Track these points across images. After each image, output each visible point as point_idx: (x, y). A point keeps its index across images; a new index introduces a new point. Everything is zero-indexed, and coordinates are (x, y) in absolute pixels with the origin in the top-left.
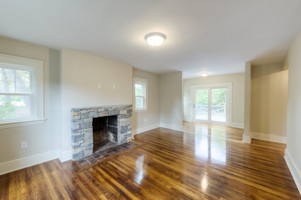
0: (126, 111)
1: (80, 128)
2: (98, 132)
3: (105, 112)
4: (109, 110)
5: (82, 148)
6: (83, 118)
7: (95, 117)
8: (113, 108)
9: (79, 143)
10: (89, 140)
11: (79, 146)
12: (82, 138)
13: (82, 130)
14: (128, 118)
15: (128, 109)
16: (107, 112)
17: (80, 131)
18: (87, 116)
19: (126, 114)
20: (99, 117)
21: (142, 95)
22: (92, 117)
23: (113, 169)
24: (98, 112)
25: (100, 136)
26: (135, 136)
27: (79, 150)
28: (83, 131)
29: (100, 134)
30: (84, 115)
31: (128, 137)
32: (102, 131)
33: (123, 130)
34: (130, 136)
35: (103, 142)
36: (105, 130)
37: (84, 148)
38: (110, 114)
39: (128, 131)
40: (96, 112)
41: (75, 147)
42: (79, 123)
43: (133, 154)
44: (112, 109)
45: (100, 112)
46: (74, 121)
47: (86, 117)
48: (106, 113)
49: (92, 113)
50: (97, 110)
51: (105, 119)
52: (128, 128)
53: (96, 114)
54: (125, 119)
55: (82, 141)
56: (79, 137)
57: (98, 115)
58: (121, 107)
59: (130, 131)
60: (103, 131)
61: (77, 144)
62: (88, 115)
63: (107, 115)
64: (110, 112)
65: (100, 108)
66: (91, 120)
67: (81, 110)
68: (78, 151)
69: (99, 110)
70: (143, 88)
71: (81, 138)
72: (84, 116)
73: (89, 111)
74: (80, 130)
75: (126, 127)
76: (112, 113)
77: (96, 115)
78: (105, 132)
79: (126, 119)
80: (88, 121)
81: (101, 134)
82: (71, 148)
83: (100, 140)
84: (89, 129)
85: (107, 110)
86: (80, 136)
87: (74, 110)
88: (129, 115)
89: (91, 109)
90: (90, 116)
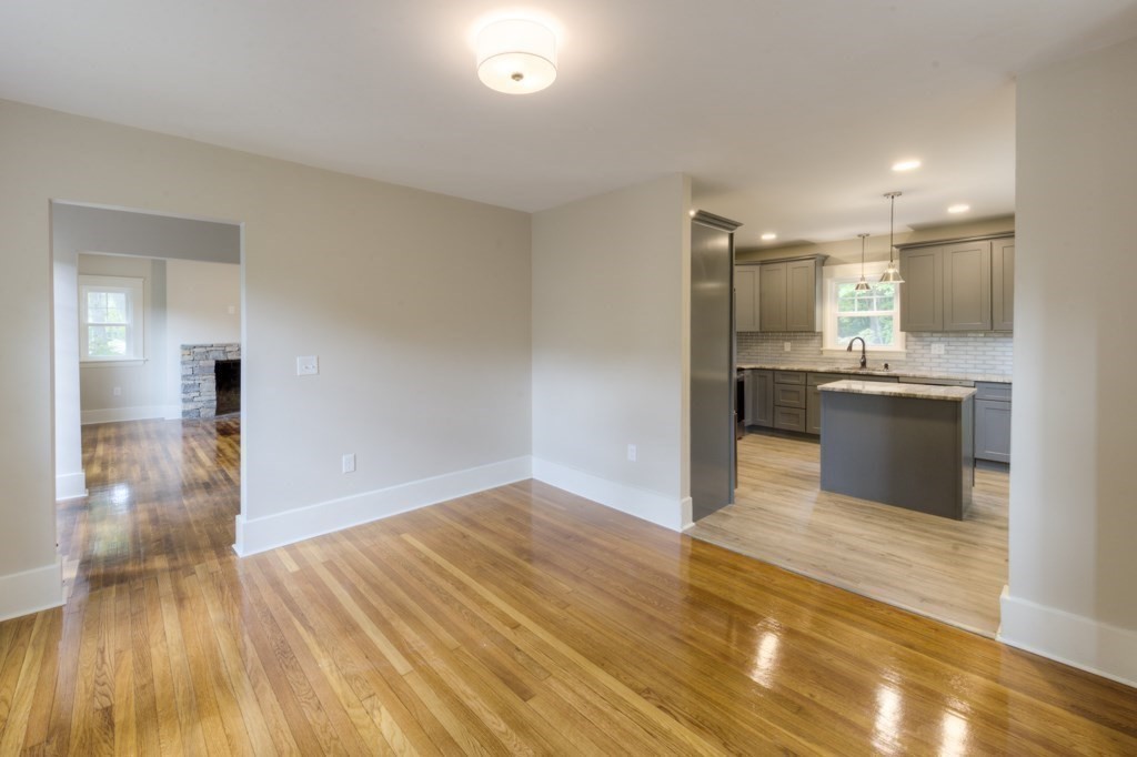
1: (193, 373)
5: (197, 404)
7: (218, 360)
9: (190, 396)
11: (192, 400)
12: (196, 389)
13: (197, 377)
20: (227, 360)
22: (214, 360)
24: (225, 352)
27: (191, 406)
28: (198, 380)
30: (200, 355)
37: (200, 405)
40: (221, 352)
41: (184, 401)
45: (230, 351)
46: (183, 363)
47: (202, 358)
49: (215, 353)
50: (222, 349)
55: (197, 394)
56: (191, 387)
57: (225, 357)
61: (187, 397)
62: (207, 355)
65: (231, 345)
66: (214, 364)
67: (194, 347)
69: (228, 349)
73: (208, 349)
77: (219, 356)
80: (206, 364)
82: (180, 402)
86: (194, 385)
87: (184, 347)
89: (212, 346)
90: (211, 357)
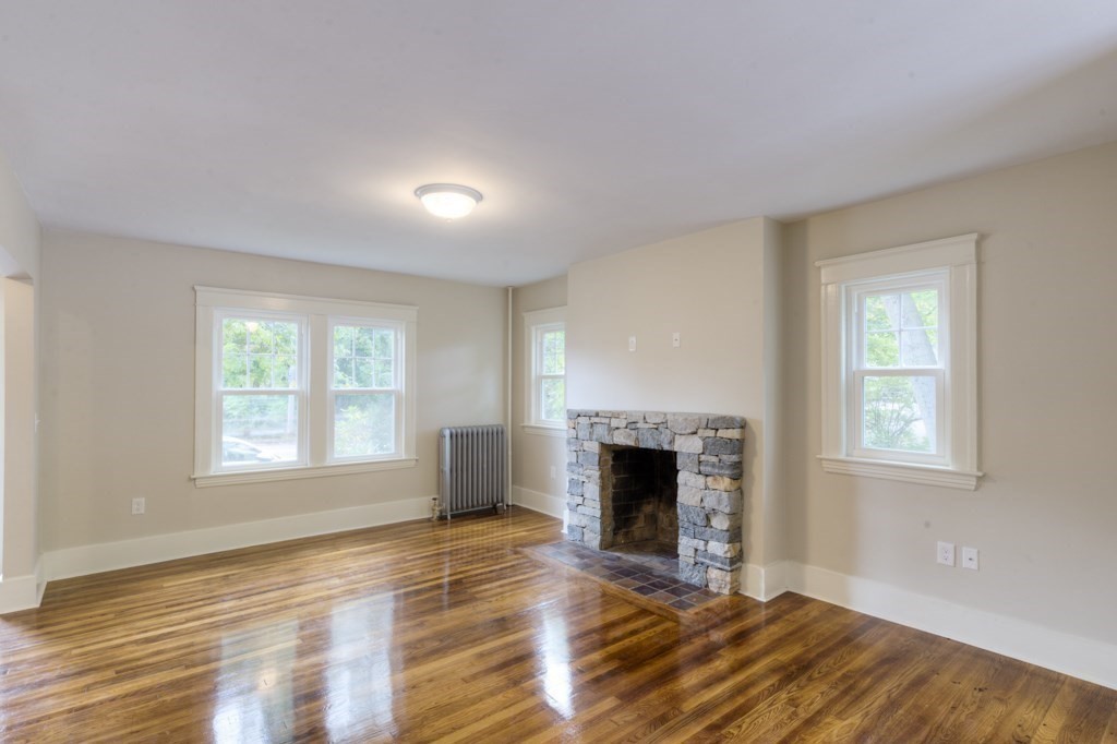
0: (701, 443)
3: (627, 430)
4: (639, 425)
7: (604, 442)
8: (653, 420)
14: (710, 480)
15: (711, 433)
16: (633, 432)
17: (577, 470)
19: (702, 457)
20: (614, 445)
24: (610, 430)
31: (713, 567)
34: (719, 565)
38: (642, 440)
39: (713, 537)
40: (606, 427)
42: (574, 448)
44: (647, 426)
47: (586, 435)
49: (600, 429)
50: (607, 421)
52: (713, 522)
53: (606, 433)
54: (694, 476)
57: (611, 438)
58: (678, 421)
59: (718, 541)
62: (591, 431)
63: (633, 444)
64: (643, 435)
65: (616, 415)
66: (596, 448)
68: (575, 520)
69: (614, 423)
72: (583, 433)
73: (592, 420)
74: (577, 468)
75: (702, 515)
76: (647, 440)
77: (607, 436)
79: (701, 479)
85: (633, 426)
88: (713, 465)
89: (597, 415)
90: (594, 437)
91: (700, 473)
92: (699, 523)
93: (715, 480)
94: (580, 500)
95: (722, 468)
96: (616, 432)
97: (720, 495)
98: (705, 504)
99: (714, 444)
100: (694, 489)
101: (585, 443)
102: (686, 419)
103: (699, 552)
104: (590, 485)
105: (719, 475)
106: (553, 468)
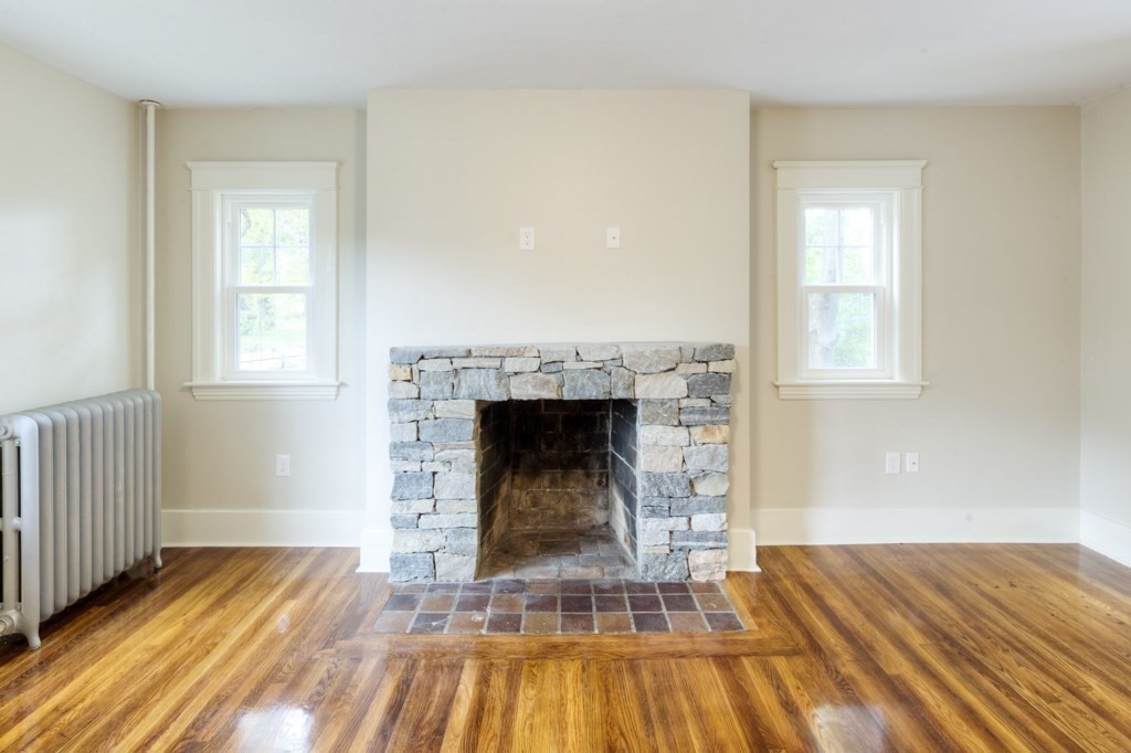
0: (683, 383)
1: (418, 440)
2: (559, 473)
3: (539, 374)
4: (566, 366)
5: (428, 535)
6: (432, 397)
7: (487, 398)
8: (591, 358)
9: (412, 511)
10: (457, 506)
11: (415, 523)
12: (425, 489)
13: (428, 453)
14: (697, 432)
15: (701, 368)
16: (552, 377)
17: (416, 453)
18: (448, 389)
19: (684, 403)
20: (510, 401)
21: (872, 283)
22: (470, 397)
23: (424, 733)
24: (502, 376)
25: (573, 500)
26: (765, 554)
27: (412, 543)
28: (433, 460)
29: (572, 484)
30: (437, 383)
31: (699, 548)
32: (580, 472)
33: (661, 495)
34: (711, 544)
35: (581, 533)
36: (597, 470)
37: (436, 540)
38: (574, 389)
39: (700, 510)
40: (492, 373)
41: (398, 524)
42: (413, 416)
43: (628, 682)
44: (583, 366)
45: (516, 373)
46: (394, 405)
47: (442, 391)
48: (547, 382)
49: (476, 377)
50: (496, 363)
51: (598, 414)
52: (700, 488)
53: (493, 382)
54: (669, 429)
56: (414, 481)
57: (503, 390)
58: (642, 355)
59: (711, 511)
60: (588, 475)
61: (405, 511)
62: (455, 382)
63: (553, 396)
64: (573, 379)
65: (516, 353)
66: (470, 411)
67: (422, 358)
68: (410, 544)
69: (511, 365)
70: (877, 227)
71: (420, 485)
72: (433, 387)
73: (458, 363)
74: (417, 450)
75: (684, 483)
76: (583, 386)
77: (493, 388)
78: (600, 483)
79: (682, 433)
80: (452, 412)
81: (575, 489)
83: (572, 516)
84: (459, 452)
85: (553, 368)
86: (418, 478)
87: (397, 357)
88: (703, 411)
89: (469, 354)
90: (464, 391)
91: (680, 424)
92: (679, 493)
93: (706, 430)
94: (427, 506)
95: (717, 413)
96: (514, 381)
97: (716, 449)
98: (690, 466)
99: (705, 383)
100: (671, 449)
101: (439, 405)
102: (656, 352)
103: (676, 535)
104: (453, 476)
105: (713, 423)
106: (283, 458)
